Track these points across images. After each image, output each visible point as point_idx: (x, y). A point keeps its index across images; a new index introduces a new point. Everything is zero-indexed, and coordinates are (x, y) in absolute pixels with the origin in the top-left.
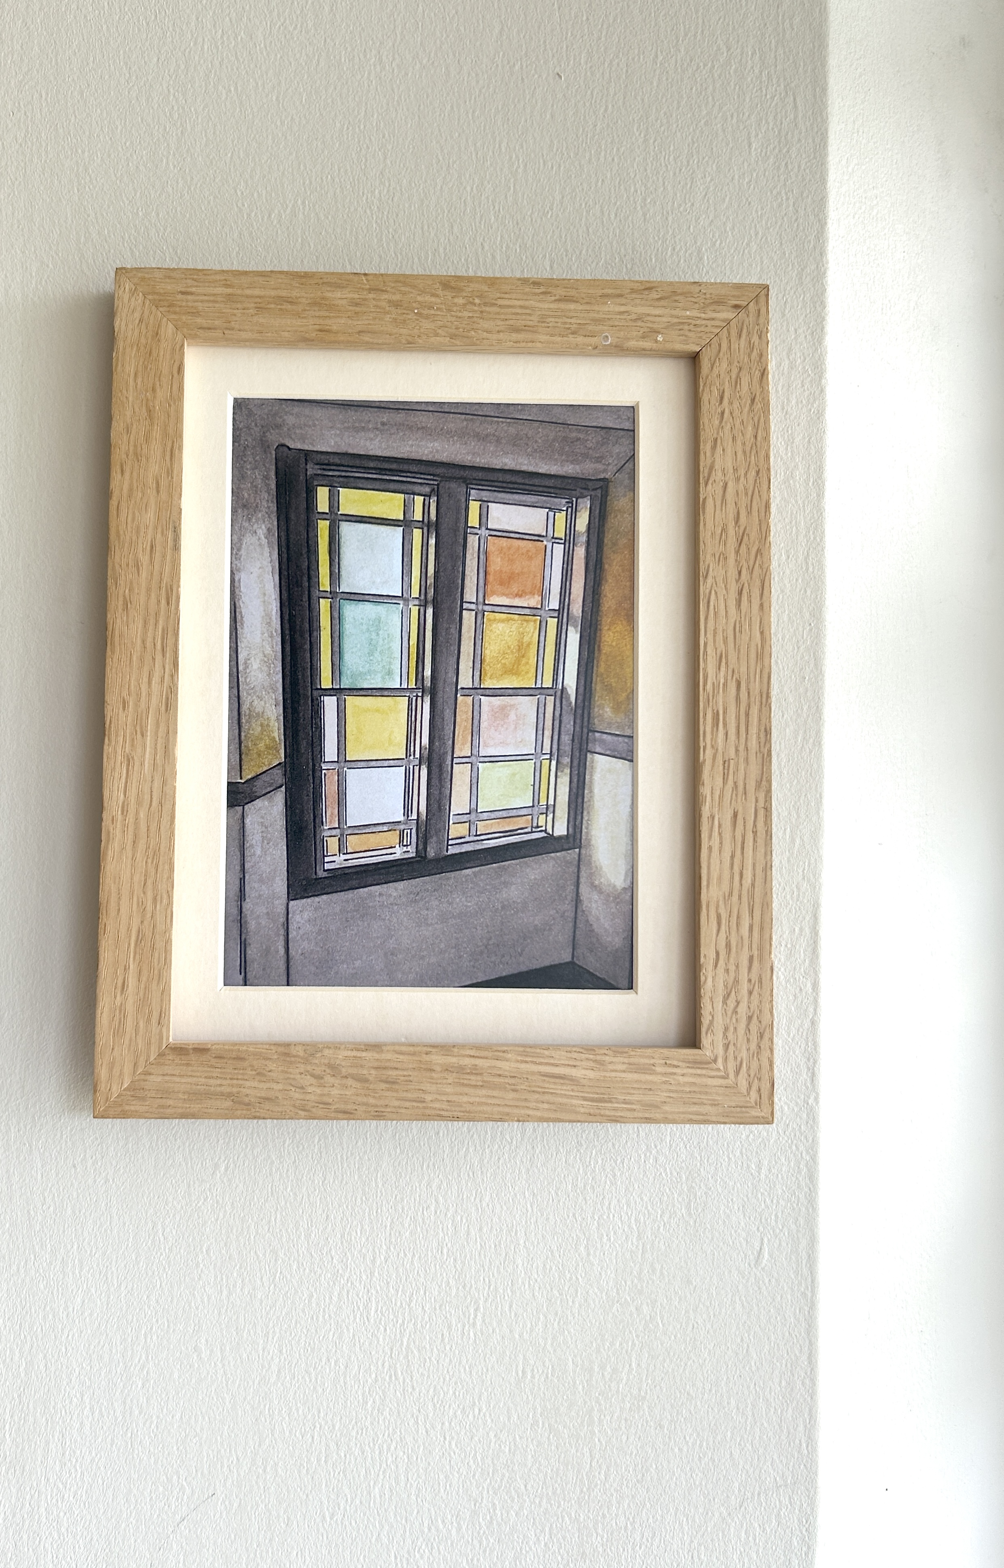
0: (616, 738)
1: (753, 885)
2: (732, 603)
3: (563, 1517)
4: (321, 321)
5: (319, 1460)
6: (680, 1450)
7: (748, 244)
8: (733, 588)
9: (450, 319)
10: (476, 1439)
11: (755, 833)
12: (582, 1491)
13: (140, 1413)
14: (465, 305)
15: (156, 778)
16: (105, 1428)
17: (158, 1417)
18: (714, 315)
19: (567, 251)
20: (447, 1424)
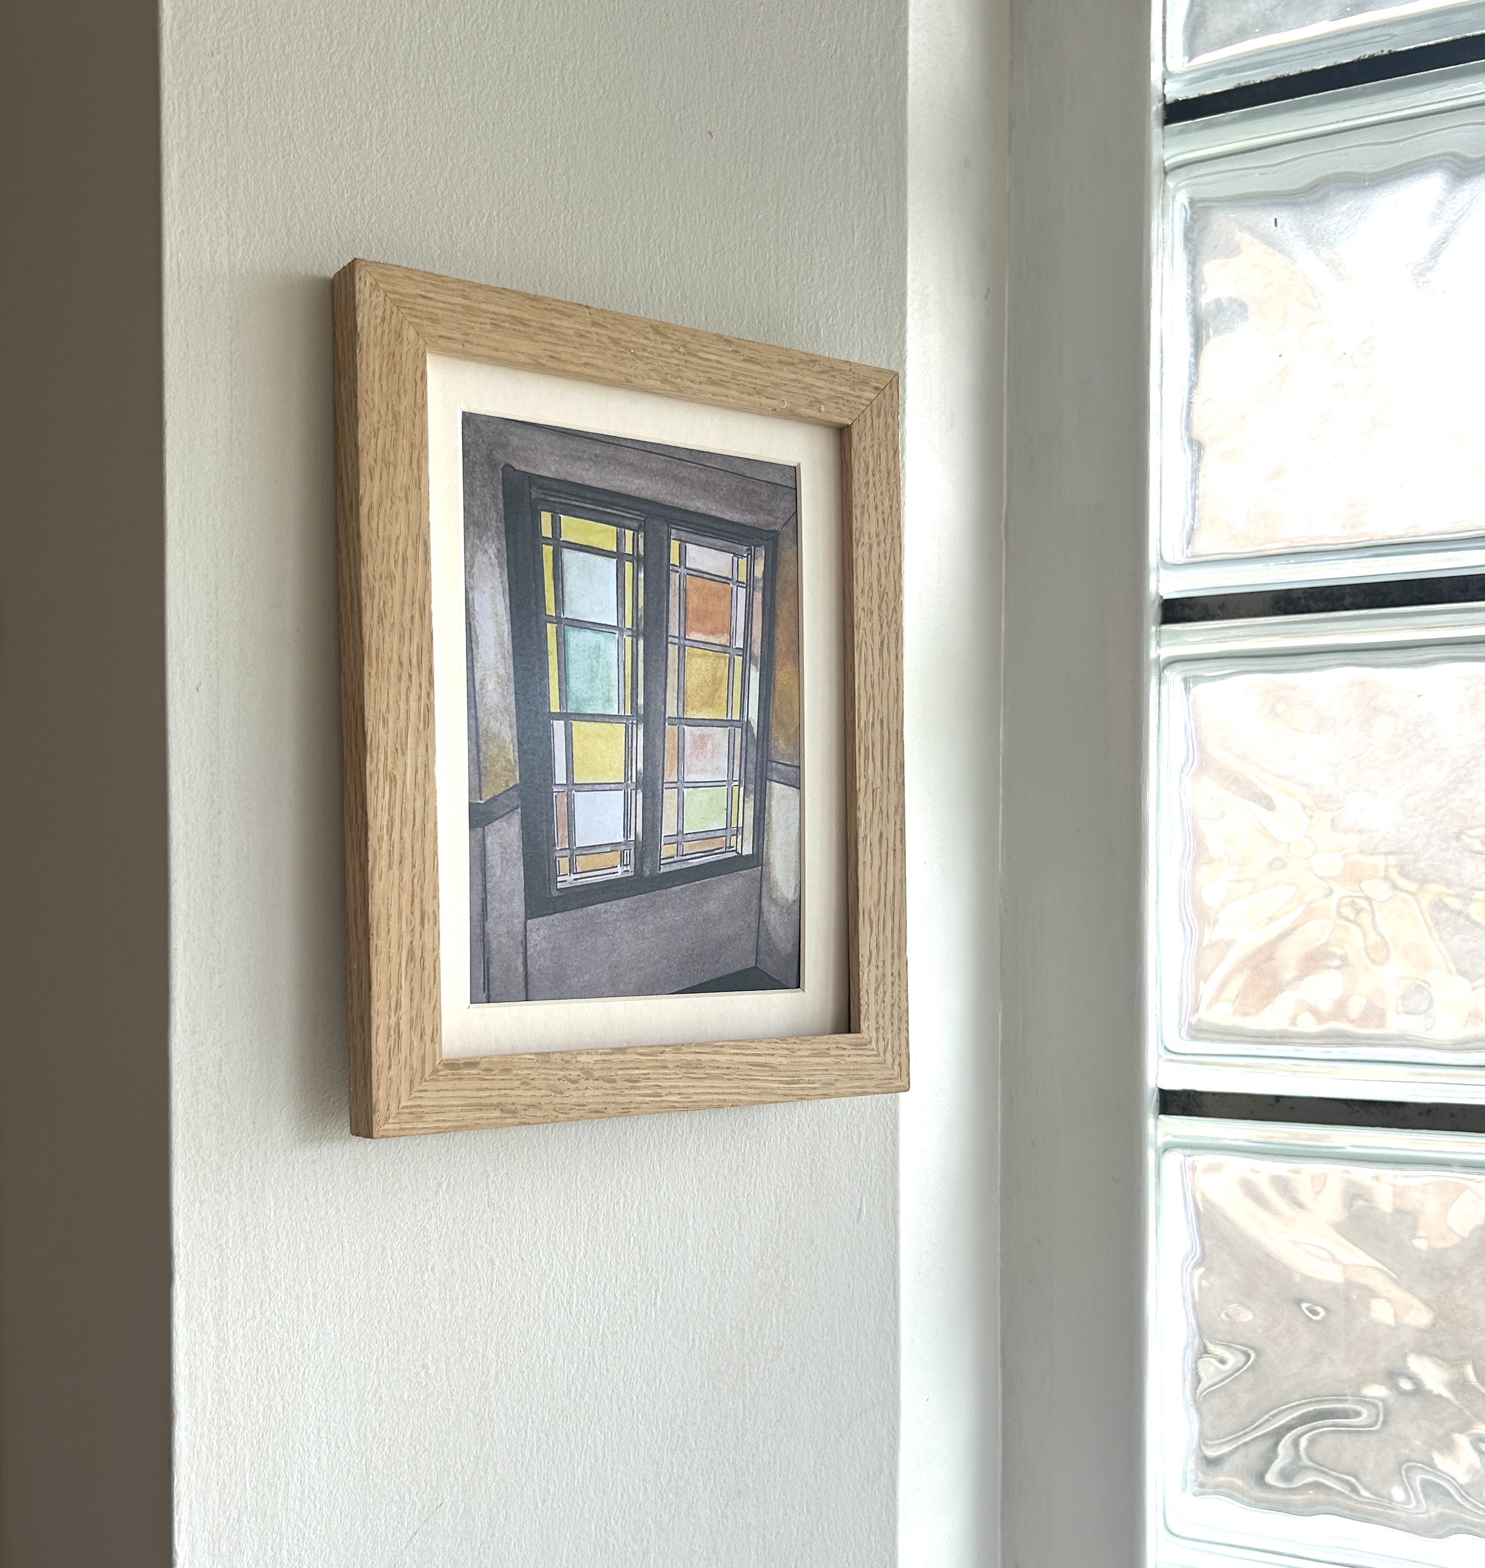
0: (787, 768)
1: (894, 894)
2: (876, 653)
3: (723, 1463)
4: (550, 347)
5: (531, 1453)
6: (807, 1387)
7: (852, 325)
8: (877, 639)
9: (660, 363)
10: (658, 1408)
11: (894, 850)
12: (737, 1438)
13: (374, 1438)
14: (672, 352)
15: (417, 797)
16: (341, 1459)
17: (390, 1439)
18: (861, 394)
19: (718, 306)
20: (635, 1398)
